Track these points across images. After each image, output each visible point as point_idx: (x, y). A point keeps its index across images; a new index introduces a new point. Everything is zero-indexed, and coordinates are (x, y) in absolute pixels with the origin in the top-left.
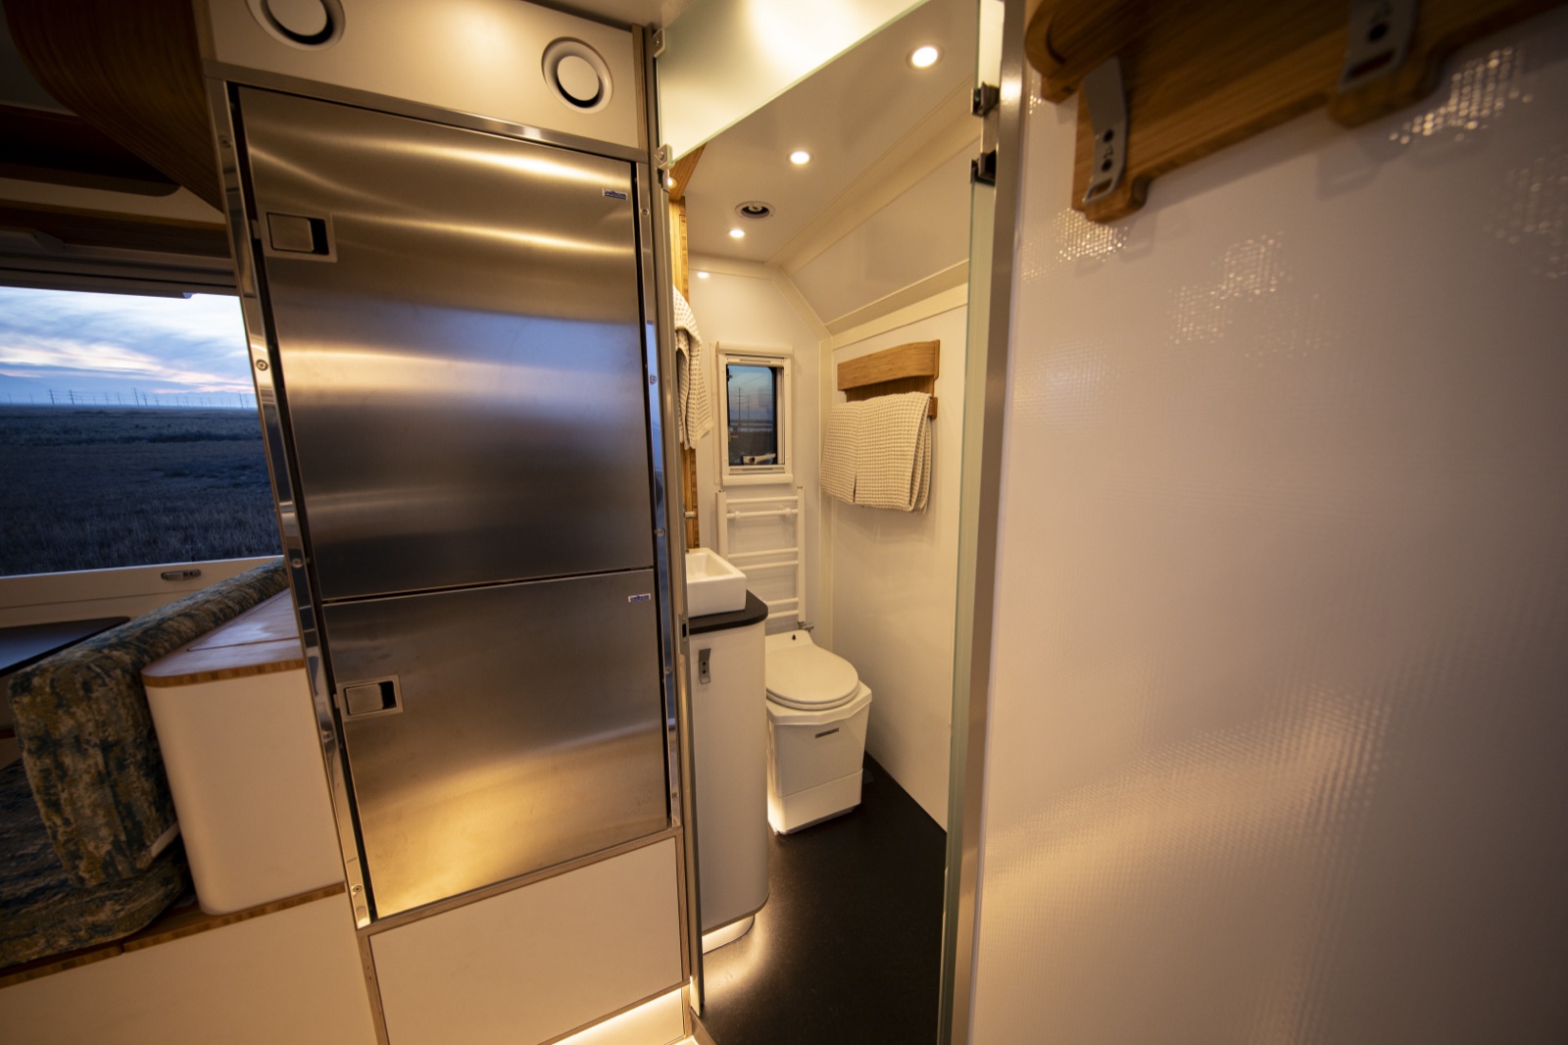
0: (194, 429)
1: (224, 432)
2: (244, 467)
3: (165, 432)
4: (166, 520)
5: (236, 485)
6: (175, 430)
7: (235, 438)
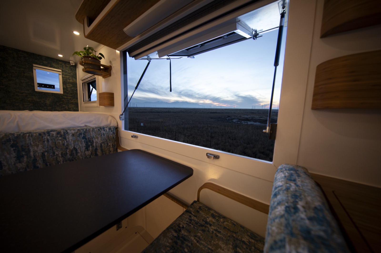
0: (215, 111)
1: (218, 112)
2: (220, 118)
3: (212, 112)
4: (209, 125)
5: (218, 121)
6: (213, 112)
7: (219, 113)
